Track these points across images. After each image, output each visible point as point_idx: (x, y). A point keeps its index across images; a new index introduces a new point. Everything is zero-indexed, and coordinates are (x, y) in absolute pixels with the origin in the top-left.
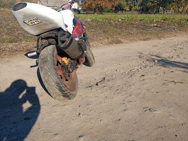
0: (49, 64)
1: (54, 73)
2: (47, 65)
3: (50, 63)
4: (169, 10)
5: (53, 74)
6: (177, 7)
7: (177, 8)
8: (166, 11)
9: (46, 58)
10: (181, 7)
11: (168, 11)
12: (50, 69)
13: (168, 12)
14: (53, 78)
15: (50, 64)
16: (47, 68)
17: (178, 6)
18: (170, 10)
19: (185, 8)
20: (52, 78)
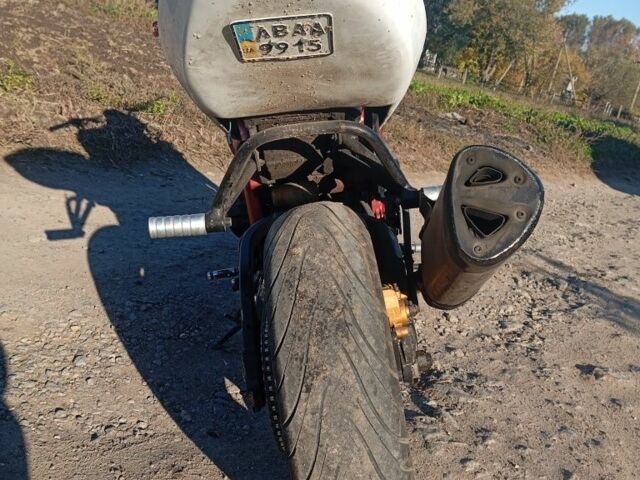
0: (366, 349)
1: (389, 422)
2: (354, 357)
3: (372, 341)
4: (455, 70)
5: (385, 426)
6: (476, 62)
7: (475, 65)
8: (445, 70)
9: (341, 299)
10: (492, 67)
11: (448, 69)
12: (370, 390)
13: (449, 74)
14: (377, 449)
15: (369, 355)
16: (352, 380)
17: (479, 62)
18: (457, 67)
19: (501, 71)
20: (370, 453)
